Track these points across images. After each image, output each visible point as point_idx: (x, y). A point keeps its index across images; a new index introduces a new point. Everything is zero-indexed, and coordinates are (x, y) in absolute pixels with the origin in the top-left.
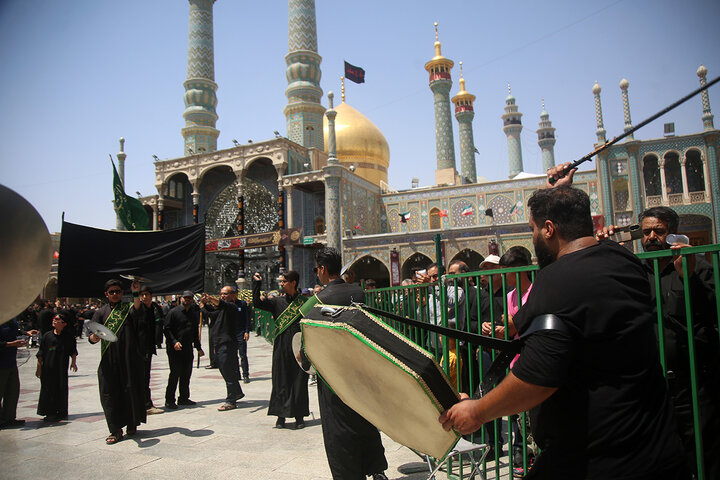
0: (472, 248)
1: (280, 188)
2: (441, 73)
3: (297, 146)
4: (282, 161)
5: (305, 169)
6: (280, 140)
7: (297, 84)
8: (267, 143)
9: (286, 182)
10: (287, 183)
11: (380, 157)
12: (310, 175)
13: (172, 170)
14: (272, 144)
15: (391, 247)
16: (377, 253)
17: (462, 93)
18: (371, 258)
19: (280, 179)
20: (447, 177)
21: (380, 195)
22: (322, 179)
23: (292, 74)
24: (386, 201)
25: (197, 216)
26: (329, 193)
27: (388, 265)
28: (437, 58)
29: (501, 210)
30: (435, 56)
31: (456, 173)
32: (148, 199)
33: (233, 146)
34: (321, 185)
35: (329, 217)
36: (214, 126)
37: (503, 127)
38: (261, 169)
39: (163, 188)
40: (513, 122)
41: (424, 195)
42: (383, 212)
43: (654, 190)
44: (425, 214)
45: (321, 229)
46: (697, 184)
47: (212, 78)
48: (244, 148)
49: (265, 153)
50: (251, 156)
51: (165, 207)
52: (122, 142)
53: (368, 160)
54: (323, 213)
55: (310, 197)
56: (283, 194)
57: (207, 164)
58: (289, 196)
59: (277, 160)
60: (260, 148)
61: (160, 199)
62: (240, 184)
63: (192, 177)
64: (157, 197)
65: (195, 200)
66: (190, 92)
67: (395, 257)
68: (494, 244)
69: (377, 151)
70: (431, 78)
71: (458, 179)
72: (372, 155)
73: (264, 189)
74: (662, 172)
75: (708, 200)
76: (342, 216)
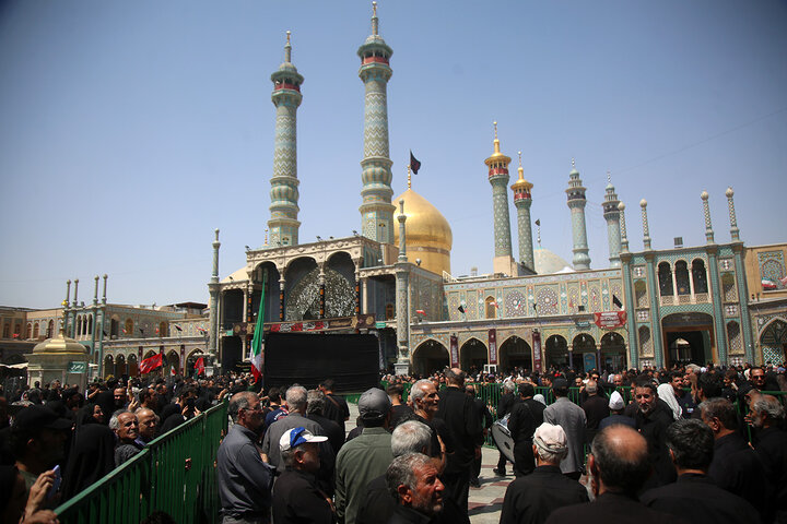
0: (519, 336)
1: (357, 279)
2: (500, 170)
3: (371, 242)
4: (359, 256)
5: (378, 264)
6: (357, 238)
7: (371, 186)
8: (346, 240)
9: (362, 274)
10: (364, 275)
11: (444, 241)
12: (383, 269)
13: (261, 258)
14: (350, 240)
15: (451, 331)
16: (439, 337)
17: (521, 181)
18: (434, 342)
19: (357, 271)
20: (503, 265)
21: (442, 283)
22: (393, 272)
23: (367, 177)
24: (447, 289)
25: (283, 300)
26: (399, 284)
27: (448, 347)
28: (496, 155)
29: (547, 300)
30: (494, 152)
31: (512, 260)
32: (240, 283)
33: (317, 241)
34: (392, 277)
35: (399, 305)
36: (296, 218)
37: (567, 201)
38: (340, 261)
39: (253, 274)
40: (577, 197)
41: (481, 285)
42: (445, 300)
43: (667, 291)
44: (481, 301)
45: (391, 314)
46: (701, 287)
47: (295, 176)
48: (327, 243)
49: (345, 248)
50: (332, 249)
51: (254, 290)
52: (217, 232)
53: (432, 244)
54: (394, 299)
55: (381, 285)
56: (359, 284)
57: (293, 254)
58: (365, 285)
59: (355, 254)
60: (340, 243)
61: (251, 283)
62: (322, 274)
63: (280, 265)
64: (248, 282)
65: (282, 285)
66: (277, 188)
67: (454, 341)
68: (536, 332)
69: (440, 235)
70: (491, 173)
71: (514, 266)
72: (435, 239)
73: (340, 276)
75: (710, 301)
76: (409, 304)
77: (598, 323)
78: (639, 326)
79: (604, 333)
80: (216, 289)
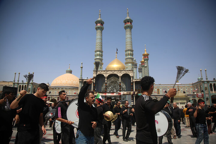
6: (132, 70)
13: (99, 73)
19: (132, 79)
28: (146, 53)
33: (119, 70)
48: (122, 71)
49: (128, 72)
51: (96, 82)
52: (82, 63)
58: (134, 83)
59: (131, 75)
61: (94, 80)
62: (120, 79)
63: (106, 75)
65: (106, 81)
74: (213, 87)
77: (197, 96)
78: (206, 97)
79: (199, 99)
80: (82, 81)
